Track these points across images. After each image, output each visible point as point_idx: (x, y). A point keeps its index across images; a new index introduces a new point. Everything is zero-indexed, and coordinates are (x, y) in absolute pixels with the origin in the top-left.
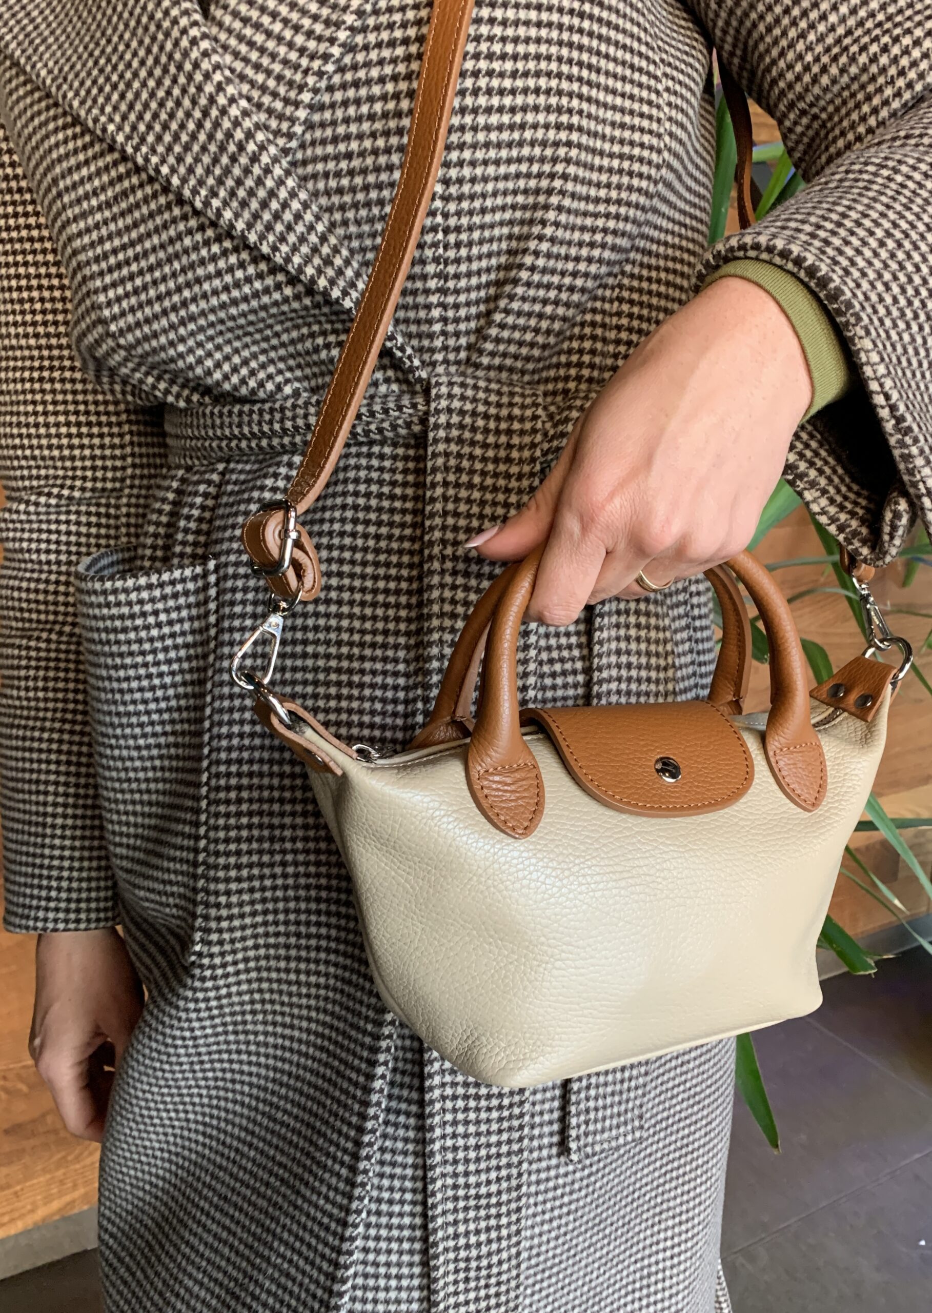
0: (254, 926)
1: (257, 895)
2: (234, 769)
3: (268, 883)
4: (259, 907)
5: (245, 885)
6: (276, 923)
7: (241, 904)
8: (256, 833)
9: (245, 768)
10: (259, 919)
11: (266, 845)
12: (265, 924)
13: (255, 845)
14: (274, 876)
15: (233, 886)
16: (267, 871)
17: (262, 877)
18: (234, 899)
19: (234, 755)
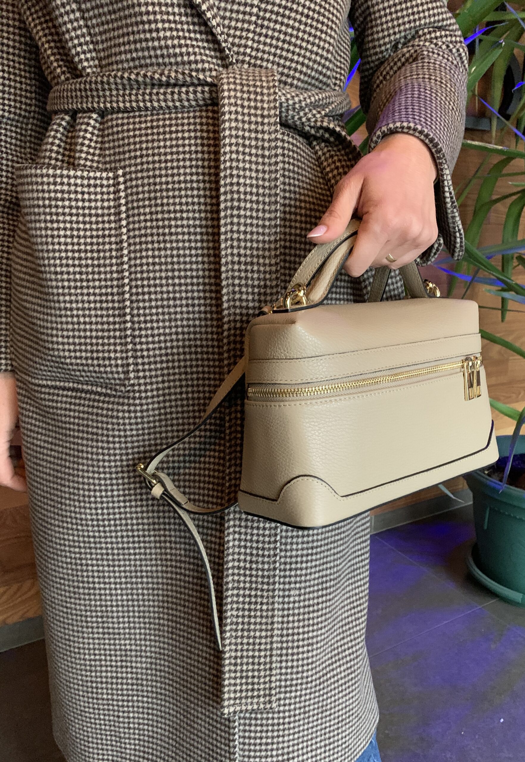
0: (162, 369)
1: (163, 352)
2: (145, 283)
3: (169, 344)
4: (164, 358)
5: (157, 346)
6: (174, 368)
7: (155, 356)
8: (161, 317)
9: (152, 282)
10: (164, 365)
11: (167, 324)
12: (168, 368)
13: (161, 324)
14: (172, 341)
15: (151, 346)
16: (168, 338)
17: (165, 341)
18: (151, 353)
19: (145, 275)
